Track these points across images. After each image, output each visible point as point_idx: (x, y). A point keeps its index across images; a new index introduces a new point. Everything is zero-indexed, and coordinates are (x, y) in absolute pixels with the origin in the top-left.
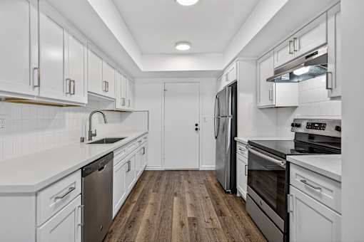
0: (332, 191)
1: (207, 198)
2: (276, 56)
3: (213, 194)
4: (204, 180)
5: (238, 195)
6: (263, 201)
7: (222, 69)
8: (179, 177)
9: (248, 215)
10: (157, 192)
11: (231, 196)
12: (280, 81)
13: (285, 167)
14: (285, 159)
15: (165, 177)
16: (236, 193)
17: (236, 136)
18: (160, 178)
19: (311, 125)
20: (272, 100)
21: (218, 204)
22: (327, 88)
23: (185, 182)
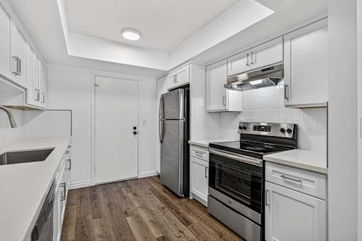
0: (313, 182)
1: (163, 208)
2: (229, 65)
3: (167, 203)
4: (150, 189)
5: (191, 198)
6: (231, 200)
7: (168, 70)
8: (120, 192)
9: (211, 216)
10: (100, 217)
11: (185, 200)
12: (231, 88)
13: (261, 166)
14: (262, 159)
15: (100, 194)
16: (189, 196)
17: (189, 139)
18: (94, 197)
19: (258, 128)
20: (225, 105)
21: (178, 213)
22: (285, 98)
23: (130, 195)
